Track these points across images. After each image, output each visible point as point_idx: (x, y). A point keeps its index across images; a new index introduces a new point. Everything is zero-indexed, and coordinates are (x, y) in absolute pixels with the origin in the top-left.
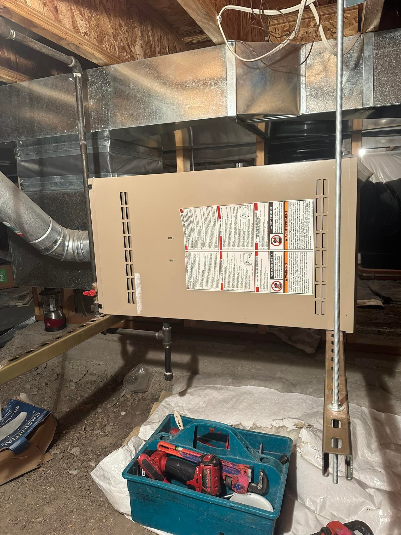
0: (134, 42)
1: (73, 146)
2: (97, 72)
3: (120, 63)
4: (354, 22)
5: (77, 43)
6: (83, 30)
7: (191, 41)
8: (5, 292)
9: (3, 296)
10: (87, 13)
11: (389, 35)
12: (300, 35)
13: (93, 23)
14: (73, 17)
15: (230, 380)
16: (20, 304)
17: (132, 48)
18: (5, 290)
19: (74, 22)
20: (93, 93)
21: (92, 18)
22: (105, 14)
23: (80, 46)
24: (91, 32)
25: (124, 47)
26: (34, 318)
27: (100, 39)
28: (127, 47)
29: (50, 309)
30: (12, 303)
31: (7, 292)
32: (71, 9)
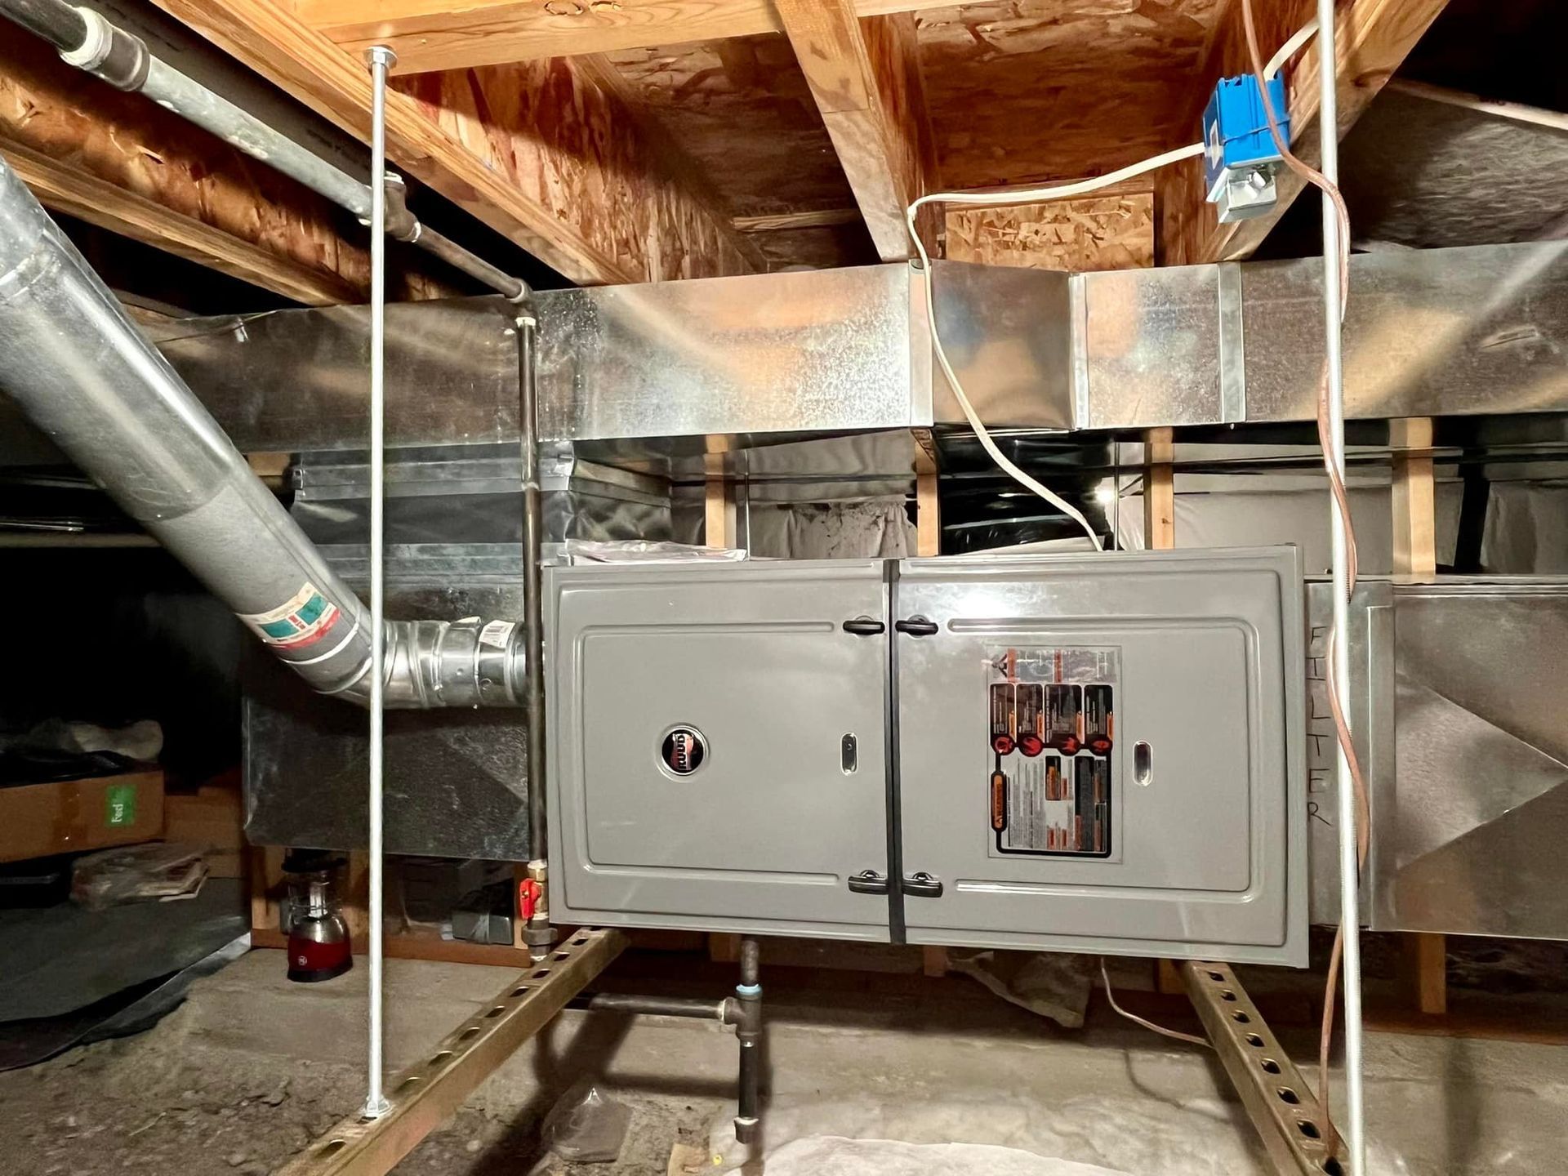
0: (645, 228)
1: (465, 472)
2: (568, 298)
3: (627, 283)
4: (1145, 219)
5: (550, 237)
6: (558, 205)
7: (751, 227)
8: (125, 855)
9: (121, 869)
10: (566, 164)
11: (1273, 271)
12: (1020, 237)
13: (577, 187)
14: (541, 176)
15: (877, 1112)
16: (171, 892)
17: (642, 245)
18: (127, 850)
19: (543, 186)
20: (552, 348)
21: (576, 178)
22: (596, 165)
23: (556, 243)
24: (570, 208)
25: (627, 243)
26: (246, 940)
27: (586, 227)
28: (632, 241)
29: (308, 911)
30: (147, 890)
31: (132, 854)
32: (539, 156)
